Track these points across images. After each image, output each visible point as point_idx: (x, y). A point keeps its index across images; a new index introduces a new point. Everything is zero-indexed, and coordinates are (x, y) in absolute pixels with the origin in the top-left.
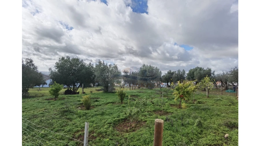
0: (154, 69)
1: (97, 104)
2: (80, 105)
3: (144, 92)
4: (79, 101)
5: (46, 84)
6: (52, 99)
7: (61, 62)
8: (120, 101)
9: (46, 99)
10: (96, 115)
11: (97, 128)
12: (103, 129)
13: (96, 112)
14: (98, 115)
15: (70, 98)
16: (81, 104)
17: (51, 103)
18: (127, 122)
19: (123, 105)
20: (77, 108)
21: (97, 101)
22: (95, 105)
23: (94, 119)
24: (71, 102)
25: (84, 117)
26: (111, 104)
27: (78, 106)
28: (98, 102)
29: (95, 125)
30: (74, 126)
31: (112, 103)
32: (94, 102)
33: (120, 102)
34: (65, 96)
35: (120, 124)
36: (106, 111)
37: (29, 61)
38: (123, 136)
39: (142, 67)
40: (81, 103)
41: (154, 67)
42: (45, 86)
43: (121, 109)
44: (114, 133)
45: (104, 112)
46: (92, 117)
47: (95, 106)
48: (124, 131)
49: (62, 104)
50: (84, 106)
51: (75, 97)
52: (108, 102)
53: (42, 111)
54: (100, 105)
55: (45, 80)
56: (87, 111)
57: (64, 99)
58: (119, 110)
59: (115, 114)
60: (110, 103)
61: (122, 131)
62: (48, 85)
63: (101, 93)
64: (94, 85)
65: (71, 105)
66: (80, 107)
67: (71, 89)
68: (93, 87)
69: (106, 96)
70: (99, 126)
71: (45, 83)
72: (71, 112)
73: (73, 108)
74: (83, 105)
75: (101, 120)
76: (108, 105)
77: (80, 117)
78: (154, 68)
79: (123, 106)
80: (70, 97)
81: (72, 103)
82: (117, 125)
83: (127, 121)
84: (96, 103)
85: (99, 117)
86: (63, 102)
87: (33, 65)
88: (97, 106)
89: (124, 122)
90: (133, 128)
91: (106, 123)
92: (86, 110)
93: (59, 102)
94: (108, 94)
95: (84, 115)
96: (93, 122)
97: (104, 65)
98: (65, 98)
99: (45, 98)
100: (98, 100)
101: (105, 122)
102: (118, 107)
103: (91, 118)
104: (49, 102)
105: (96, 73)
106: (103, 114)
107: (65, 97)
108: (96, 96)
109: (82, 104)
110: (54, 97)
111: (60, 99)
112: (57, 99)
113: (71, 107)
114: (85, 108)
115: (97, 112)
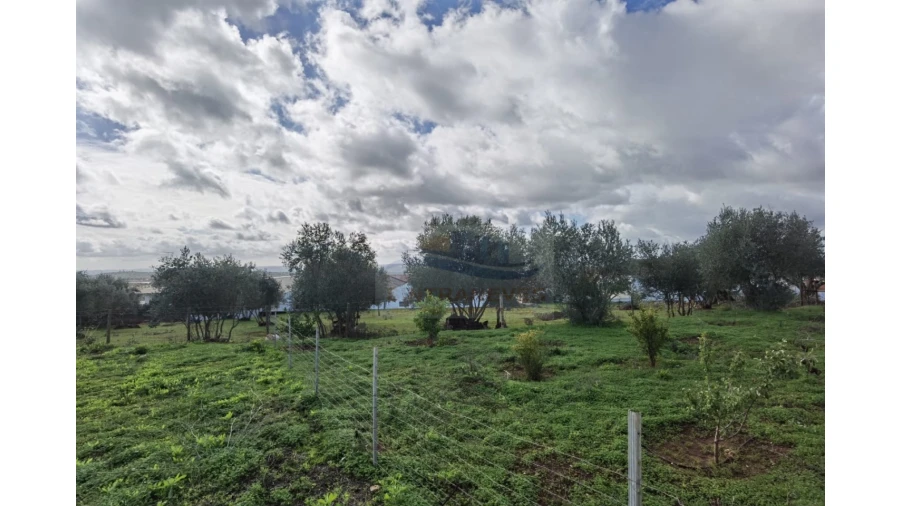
0: (782, 224)
1: (560, 363)
2: (507, 364)
3: (741, 323)
4: (501, 350)
5: (394, 300)
6: (421, 343)
7: (430, 232)
8: (648, 357)
9: (409, 343)
10: (569, 399)
11: (585, 444)
12: (610, 449)
13: (565, 388)
14: (576, 399)
15: (468, 339)
16: (508, 360)
17: (426, 354)
18: (697, 437)
19: (662, 371)
20: (501, 374)
21: (557, 353)
22: (556, 366)
23: (565, 413)
24: (478, 352)
25: (532, 403)
26: (612, 365)
27: (501, 366)
28: (564, 358)
29: (577, 433)
30: (508, 427)
31: (612, 360)
32: (550, 355)
33: (643, 360)
34: (454, 334)
35: (670, 439)
36: (600, 387)
37: (357, 238)
38: (695, 487)
39: (718, 221)
40: (509, 356)
41: (779, 215)
42: (391, 305)
43: (658, 385)
44: (655, 470)
45: (595, 392)
46: (559, 404)
47: (555, 370)
48: (694, 469)
49: (454, 358)
50: (519, 368)
51: (482, 337)
52: (597, 357)
53: (407, 374)
54: (574, 368)
55: (391, 289)
56: (536, 386)
57: (453, 342)
58: (649, 387)
59: (639, 403)
60: (605, 361)
61: (685, 467)
62: (397, 302)
63: (563, 326)
64: (526, 300)
65: (479, 362)
66: (507, 368)
67: (464, 314)
68: (524, 306)
69: (586, 338)
70: (590, 437)
71: (391, 299)
72: (486, 385)
73: (488, 371)
74: (517, 363)
75: (591, 418)
76: (601, 367)
77: (518, 401)
78: (780, 221)
79: (662, 376)
80: (469, 336)
81: (483, 356)
82: (658, 442)
83: (693, 433)
84: (558, 360)
85: (583, 408)
86: (453, 350)
87: (366, 248)
88: (562, 368)
89: (681, 432)
90: (733, 465)
91: (613, 430)
92: (528, 380)
93: (445, 353)
94: (588, 330)
95: (529, 397)
96: (566, 421)
97: (563, 229)
98: (455, 340)
99: (404, 339)
100: (560, 348)
101: (609, 427)
102: (643, 376)
103: (557, 410)
104: (418, 352)
105: (539, 260)
106: (591, 398)
107: (455, 337)
108: (550, 336)
109: (512, 360)
110: (427, 336)
111: (442, 344)
112: (434, 342)
113: (484, 369)
114: (524, 373)
115: (569, 391)
